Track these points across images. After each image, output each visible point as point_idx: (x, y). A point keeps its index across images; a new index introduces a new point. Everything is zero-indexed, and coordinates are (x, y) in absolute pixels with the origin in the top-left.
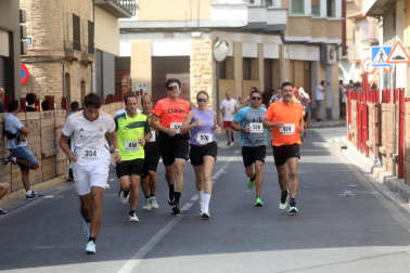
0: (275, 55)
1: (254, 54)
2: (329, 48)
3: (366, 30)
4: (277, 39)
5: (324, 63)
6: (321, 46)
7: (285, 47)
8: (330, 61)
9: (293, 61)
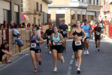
0: (84, 14)
1: (80, 13)
2: (97, 12)
3: (103, 9)
4: (85, 10)
5: (96, 16)
6: (95, 12)
7: (87, 12)
8: (97, 16)
9: (89, 15)
